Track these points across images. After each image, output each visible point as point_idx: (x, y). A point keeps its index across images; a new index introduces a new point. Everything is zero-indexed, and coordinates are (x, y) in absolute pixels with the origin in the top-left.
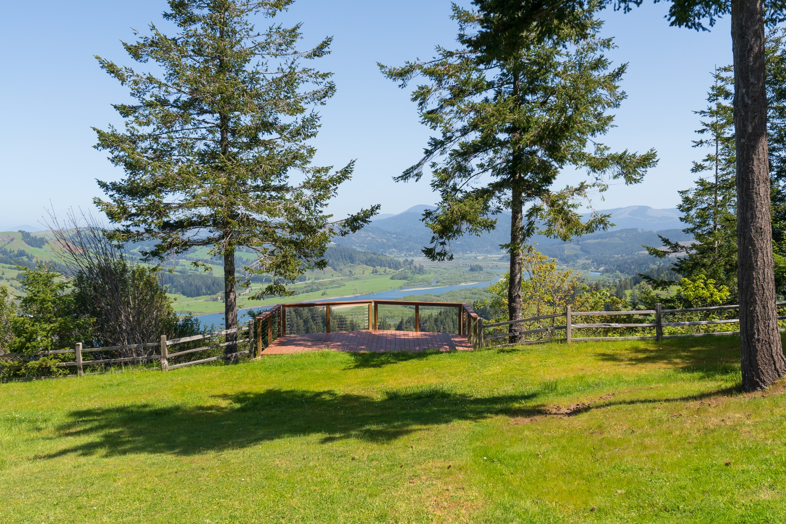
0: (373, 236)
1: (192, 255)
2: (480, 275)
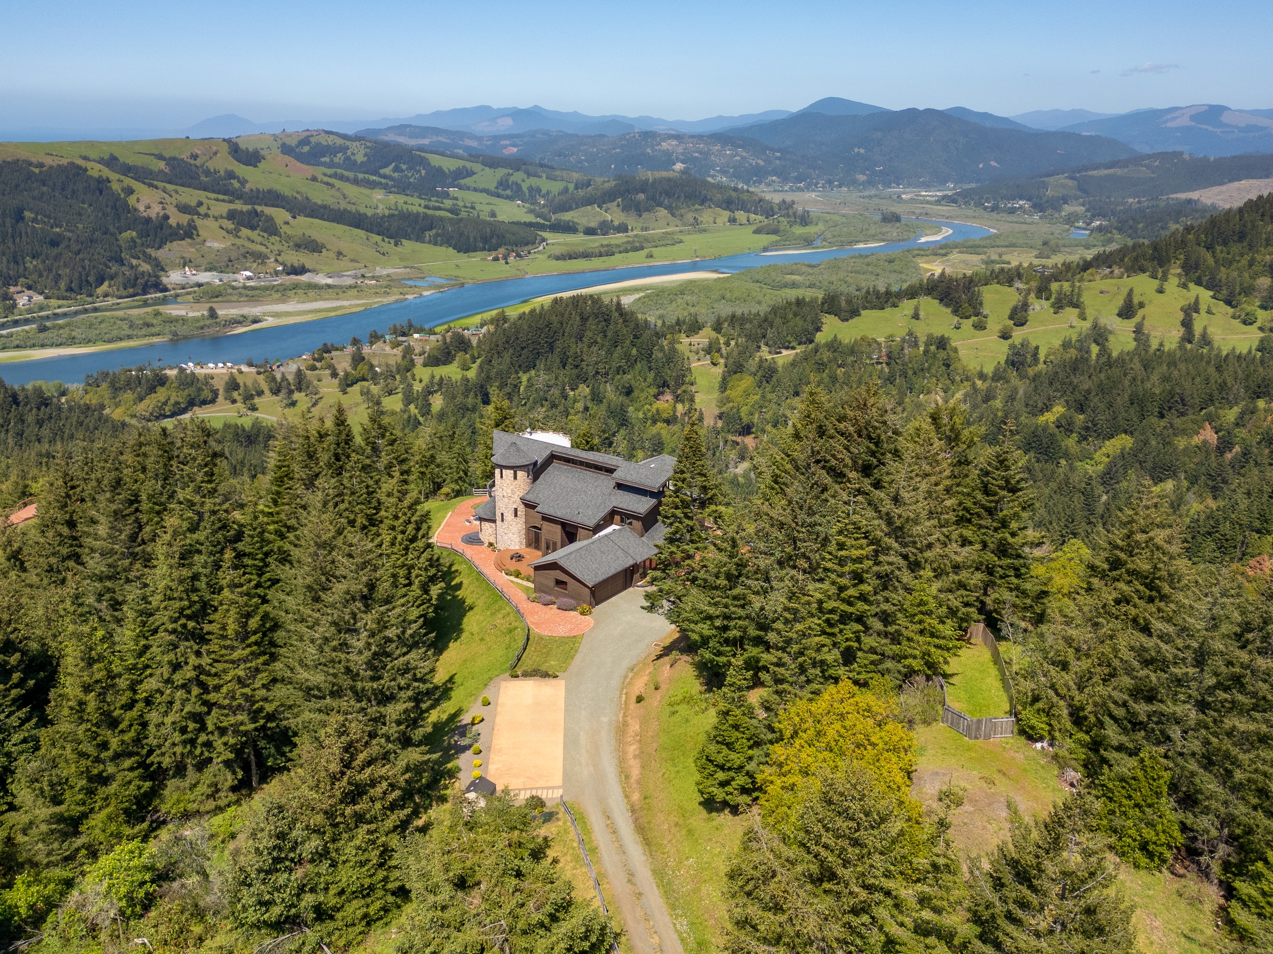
0: (744, 154)
1: (467, 181)
2: (893, 231)
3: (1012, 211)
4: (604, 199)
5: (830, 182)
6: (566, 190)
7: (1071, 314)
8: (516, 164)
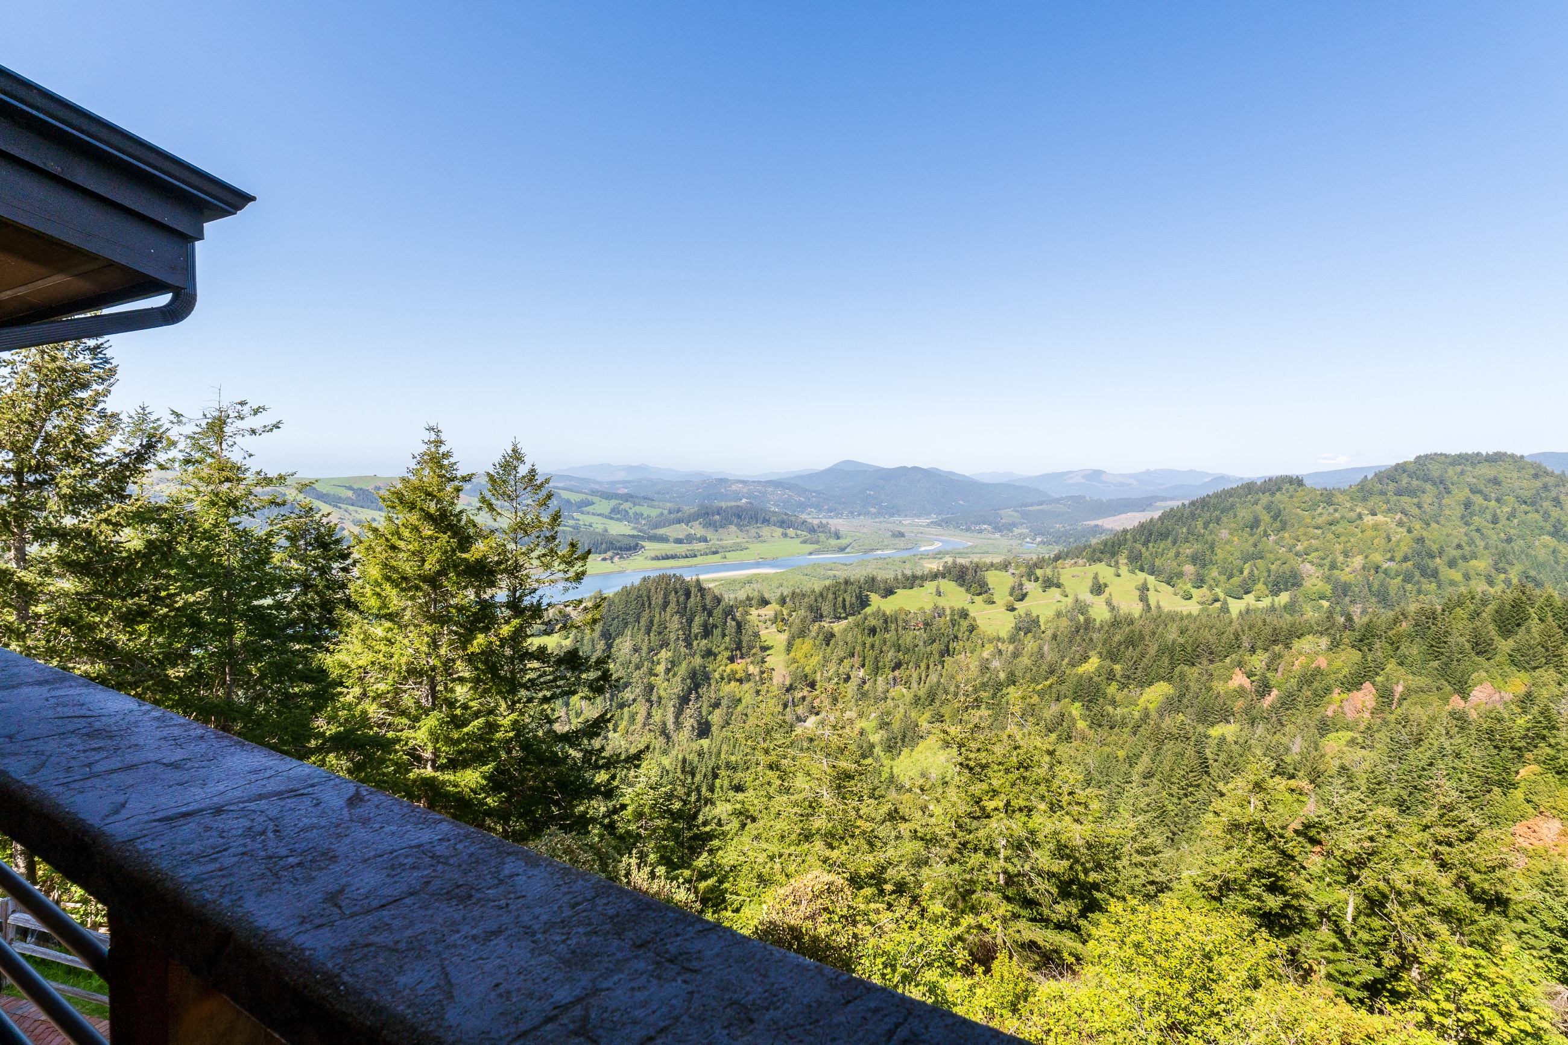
0: (790, 494)
1: (589, 509)
2: (901, 543)
3: (980, 531)
4: (688, 520)
5: (852, 513)
6: (662, 514)
7: (1055, 592)
8: (626, 498)
